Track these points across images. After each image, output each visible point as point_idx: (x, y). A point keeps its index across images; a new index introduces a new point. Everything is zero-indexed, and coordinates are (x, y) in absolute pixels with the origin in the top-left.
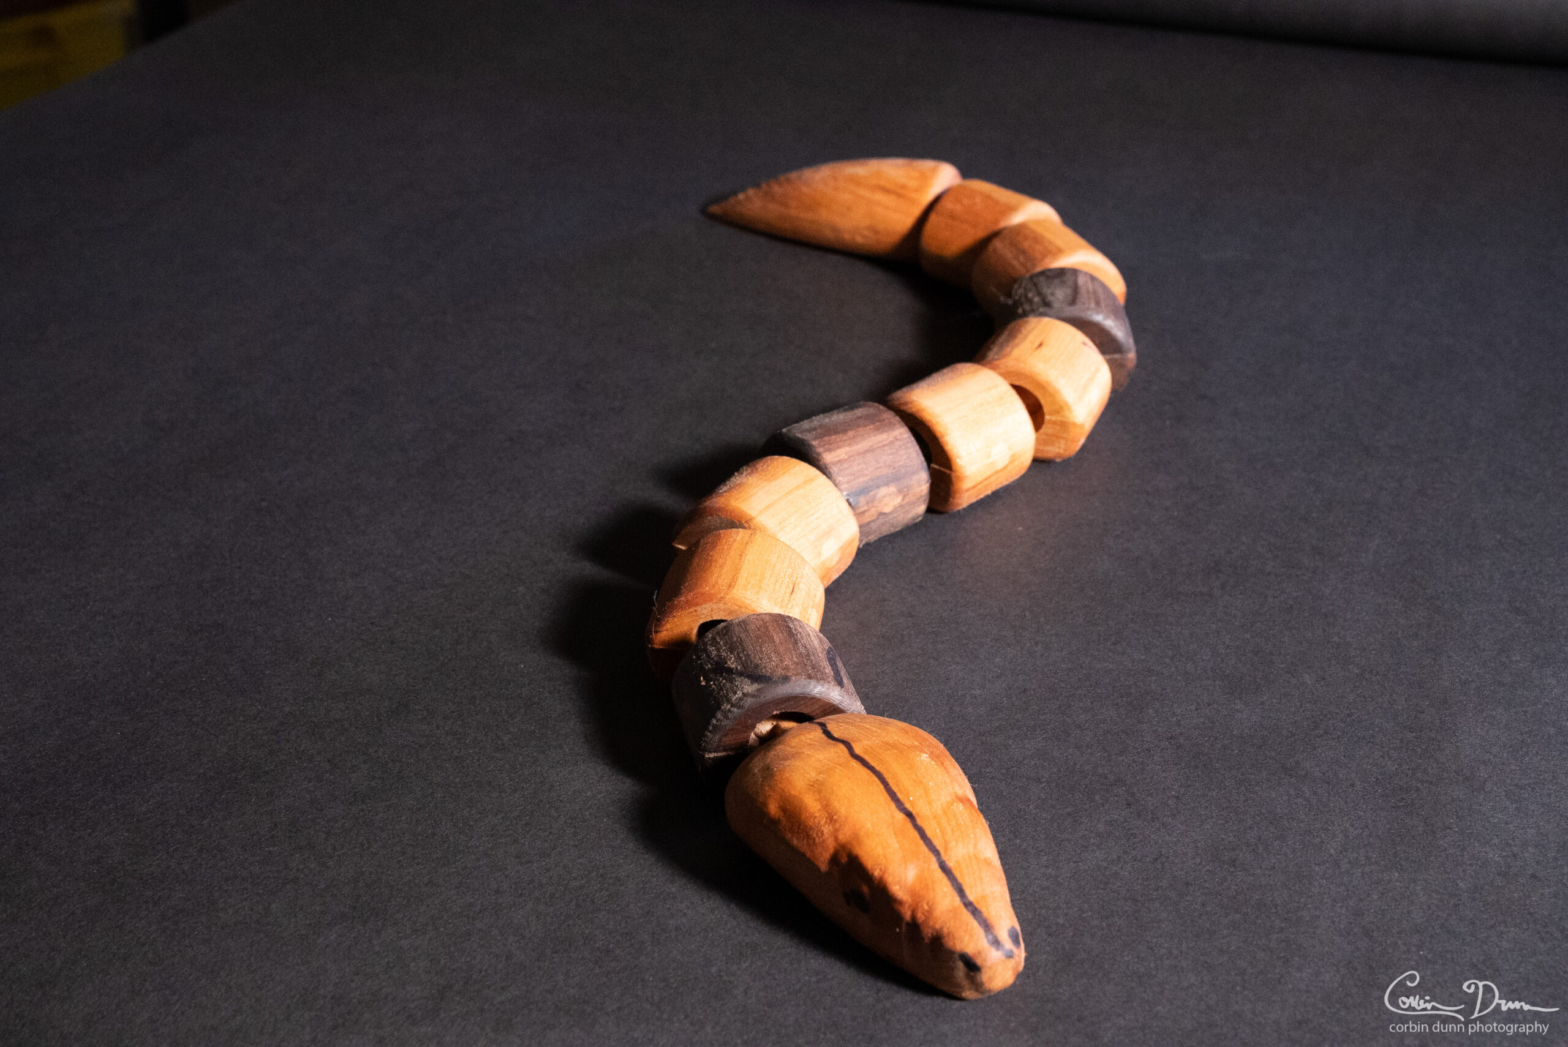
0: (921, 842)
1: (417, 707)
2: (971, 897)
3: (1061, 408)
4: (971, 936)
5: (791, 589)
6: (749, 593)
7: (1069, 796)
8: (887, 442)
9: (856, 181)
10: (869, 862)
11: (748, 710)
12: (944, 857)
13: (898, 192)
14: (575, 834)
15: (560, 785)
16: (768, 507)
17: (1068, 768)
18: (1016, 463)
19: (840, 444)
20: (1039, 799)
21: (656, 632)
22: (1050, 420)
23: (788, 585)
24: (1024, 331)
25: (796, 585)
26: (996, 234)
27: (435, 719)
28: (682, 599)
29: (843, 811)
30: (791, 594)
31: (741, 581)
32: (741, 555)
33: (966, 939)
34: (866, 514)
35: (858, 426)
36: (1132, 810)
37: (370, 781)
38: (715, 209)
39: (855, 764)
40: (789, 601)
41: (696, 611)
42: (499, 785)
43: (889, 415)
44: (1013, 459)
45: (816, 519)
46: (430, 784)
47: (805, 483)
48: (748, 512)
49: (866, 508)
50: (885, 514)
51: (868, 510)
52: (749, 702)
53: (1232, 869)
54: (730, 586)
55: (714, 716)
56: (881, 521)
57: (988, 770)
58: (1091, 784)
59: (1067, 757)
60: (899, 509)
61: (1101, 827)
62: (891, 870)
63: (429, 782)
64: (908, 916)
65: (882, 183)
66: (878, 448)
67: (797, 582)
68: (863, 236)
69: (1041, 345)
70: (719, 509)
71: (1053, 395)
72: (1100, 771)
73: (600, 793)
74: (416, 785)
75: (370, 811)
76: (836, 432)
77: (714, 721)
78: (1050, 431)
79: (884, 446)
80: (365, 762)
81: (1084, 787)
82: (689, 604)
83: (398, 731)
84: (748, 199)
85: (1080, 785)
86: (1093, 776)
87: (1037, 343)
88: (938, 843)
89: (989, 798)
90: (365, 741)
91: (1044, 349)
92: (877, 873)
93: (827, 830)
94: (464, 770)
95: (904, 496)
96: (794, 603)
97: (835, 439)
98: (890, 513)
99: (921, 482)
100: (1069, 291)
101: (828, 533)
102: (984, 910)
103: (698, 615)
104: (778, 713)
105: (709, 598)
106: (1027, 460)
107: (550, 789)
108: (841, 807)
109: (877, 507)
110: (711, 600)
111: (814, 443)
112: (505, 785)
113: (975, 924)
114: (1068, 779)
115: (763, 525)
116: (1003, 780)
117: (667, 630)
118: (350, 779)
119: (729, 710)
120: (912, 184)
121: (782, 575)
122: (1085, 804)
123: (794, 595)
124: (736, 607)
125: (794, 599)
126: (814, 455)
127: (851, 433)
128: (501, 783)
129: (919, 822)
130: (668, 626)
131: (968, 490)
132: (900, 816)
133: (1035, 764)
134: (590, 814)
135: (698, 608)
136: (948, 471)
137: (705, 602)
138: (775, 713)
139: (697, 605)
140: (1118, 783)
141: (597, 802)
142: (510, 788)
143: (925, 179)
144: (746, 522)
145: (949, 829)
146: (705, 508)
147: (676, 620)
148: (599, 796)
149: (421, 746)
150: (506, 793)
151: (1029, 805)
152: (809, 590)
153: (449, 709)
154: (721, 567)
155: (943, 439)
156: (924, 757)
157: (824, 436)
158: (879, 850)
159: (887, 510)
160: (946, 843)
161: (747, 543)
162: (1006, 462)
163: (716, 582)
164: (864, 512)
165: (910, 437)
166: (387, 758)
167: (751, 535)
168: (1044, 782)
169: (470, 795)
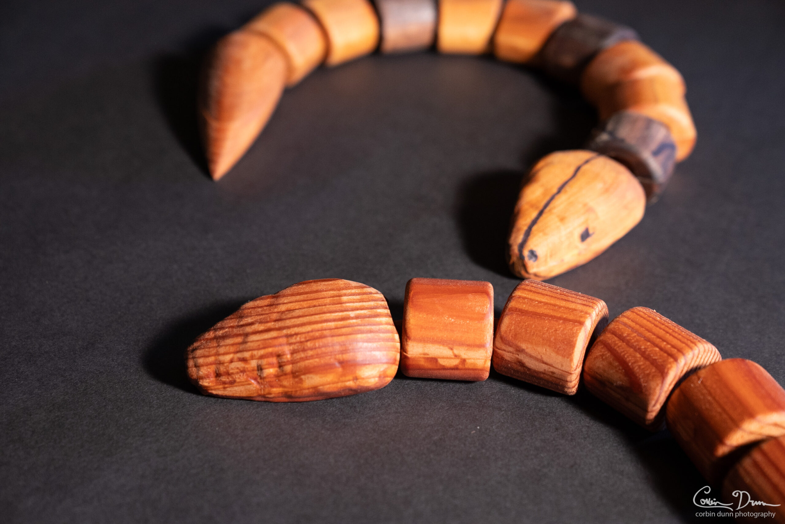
1: (100, 346)
7: (519, 422)
14: (197, 437)
15: (189, 405)
17: (519, 402)
20: (500, 422)
27: (111, 354)
36: (558, 433)
37: (65, 396)
42: (150, 402)
46: (105, 399)
53: (621, 477)
57: (467, 402)
58: (533, 414)
59: (519, 395)
61: (538, 444)
63: (104, 397)
72: (540, 405)
73: (216, 410)
74: (95, 399)
75: (63, 417)
80: (62, 382)
81: (529, 415)
83: (86, 362)
85: (526, 414)
86: (535, 408)
89: (467, 420)
90: (64, 367)
94: (127, 391)
107: (183, 407)
112: (154, 402)
114: (518, 410)
116: (477, 408)
118: (51, 394)
122: (529, 428)
128: (151, 401)
133: (499, 398)
134: (208, 424)
140: (551, 414)
141: (213, 416)
142: (157, 405)
148: (215, 413)
149: (100, 373)
150: (154, 408)
151: (492, 426)
153: (121, 348)
166: (77, 380)
168: (503, 410)
169: (130, 408)
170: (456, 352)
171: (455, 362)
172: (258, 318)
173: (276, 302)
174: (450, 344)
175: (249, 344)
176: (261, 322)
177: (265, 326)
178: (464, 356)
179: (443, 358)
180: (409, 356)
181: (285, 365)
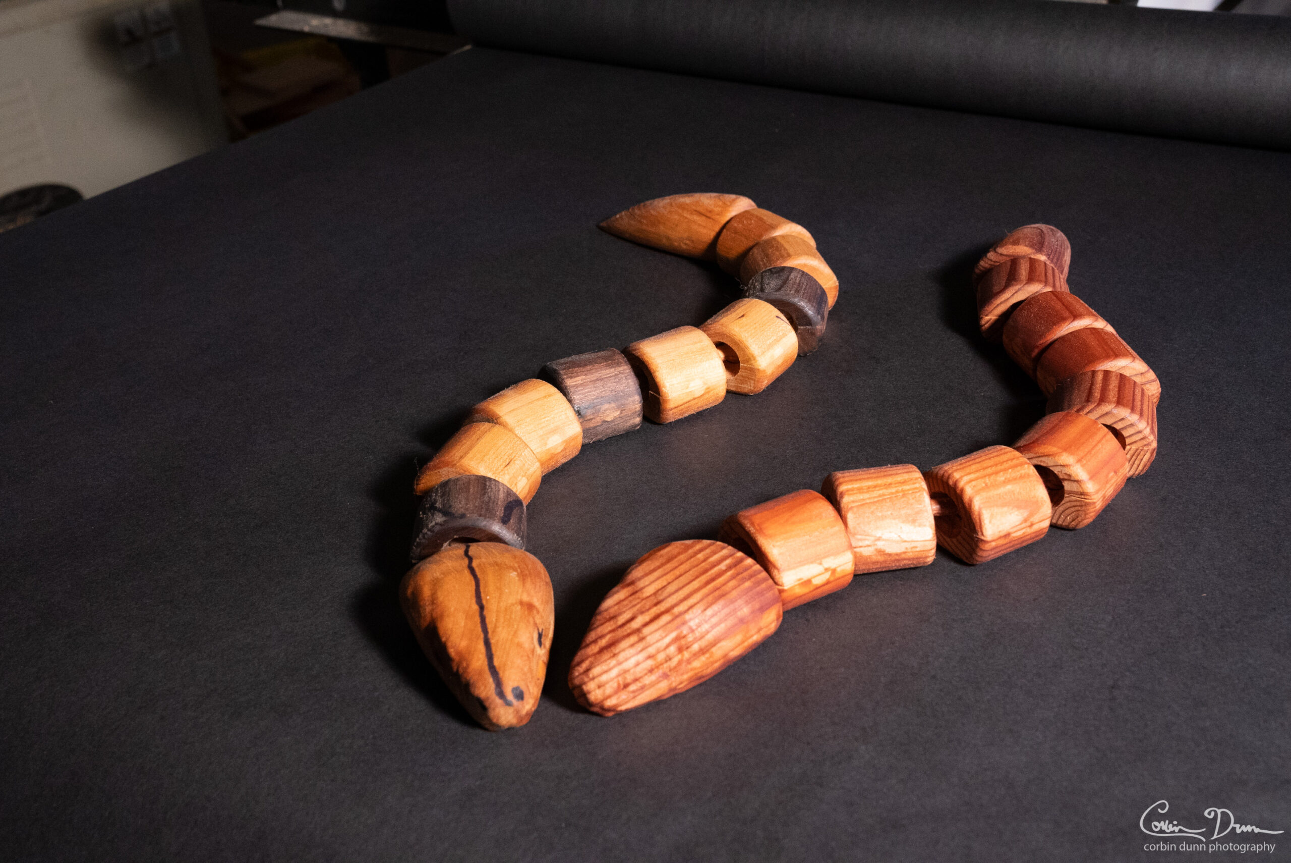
0: (479, 625)
2: (496, 662)
3: (749, 359)
4: (485, 687)
5: (507, 463)
6: (472, 462)
8: (614, 374)
9: (683, 207)
10: (441, 632)
11: (437, 534)
12: (490, 635)
13: (707, 215)
16: (513, 410)
18: (711, 394)
19: (579, 374)
21: (417, 484)
22: (743, 366)
23: (505, 460)
24: (737, 307)
25: (513, 461)
26: (756, 244)
28: (432, 463)
29: (441, 599)
30: (506, 466)
31: (470, 455)
32: (478, 439)
33: (482, 688)
34: (593, 421)
35: (595, 363)
38: (604, 224)
39: (467, 572)
40: (502, 470)
41: (439, 472)
43: (621, 358)
44: (708, 390)
45: (547, 421)
47: (545, 397)
48: (498, 413)
49: (592, 417)
50: (608, 422)
51: (594, 418)
52: (438, 528)
54: (461, 457)
55: (418, 536)
56: (605, 426)
60: (619, 419)
62: (452, 638)
64: (455, 668)
65: (698, 209)
66: (605, 378)
67: (514, 459)
68: (686, 244)
69: (743, 316)
70: (483, 410)
71: (744, 349)
76: (579, 366)
77: (418, 540)
78: (744, 374)
79: (610, 377)
82: (436, 467)
84: (621, 217)
87: (742, 315)
88: (490, 627)
91: (744, 319)
92: (444, 639)
93: (428, 609)
95: (622, 411)
96: (506, 472)
97: (577, 370)
98: (612, 421)
99: (635, 402)
100: (780, 282)
101: (554, 431)
102: (501, 674)
103: (440, 475)
104: (457, 537)
105: (447, 464)
106: (722, 392)
108: (441, 596)
109: (601, 417)
110: (448, 466)
111: (562, 372)
113: (491, 680)
115: (506, 422)
117: (423, 483)
119: (426, 533)
120: (717, 209)
121: (503, 453)
123: (508, 467)
124: (463, 471)
125: (507, 470)
126: (560, 380)
127: (589, 367)
129: (485, 613)
130: (423, 481)
131: (671, 409)
132: (475, 607)
135: (441, 471)
136: (658, 396)
137: (444, 466)
138: (455, 537)
139: (440, 468)
143: (726, 206)
144: (496, 419)
145: (502, 620)
146: (474, 409)
147: (428, 477)
152: (524, 465)
154: (462, 445)
155: (655, 374)
156: (514, 574)
157: (570, 368)
158: (450, 626)
159: (609, 419)
160: (496, 627)
161: (486, 432)
162: (702, 392)
163: (454, 455)
164: (591, 419)
165: (631, 372)
167: (492, 427)
170: (826, 566)
171: (826, 576)
172: (635, 609)
173: (636, 589)
174: (818, 559)
175: (648, 638)
176: (642, 613)
177: (649, 615)
178: (833, 566)
179: (815, 577)
180: (786, 588)
181: (692, 645)
